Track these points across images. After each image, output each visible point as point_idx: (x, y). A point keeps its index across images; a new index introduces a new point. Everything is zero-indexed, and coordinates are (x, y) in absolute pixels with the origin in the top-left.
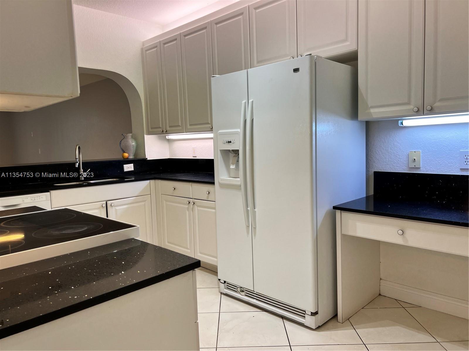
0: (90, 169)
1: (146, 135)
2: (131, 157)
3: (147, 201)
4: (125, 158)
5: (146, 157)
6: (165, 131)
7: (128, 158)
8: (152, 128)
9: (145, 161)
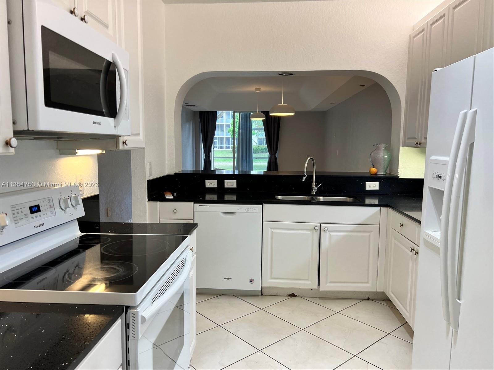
0: (321, 184)
1: (402, 146)
2: (381, 173)
3: (372, 232)
4: (372, 174)
5: (398, 174)
6: (419, 143)
7: (376, 174)
8: (408, 139)
9: (396, 179)
